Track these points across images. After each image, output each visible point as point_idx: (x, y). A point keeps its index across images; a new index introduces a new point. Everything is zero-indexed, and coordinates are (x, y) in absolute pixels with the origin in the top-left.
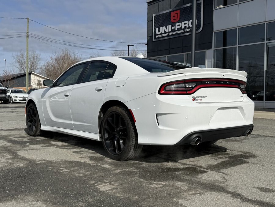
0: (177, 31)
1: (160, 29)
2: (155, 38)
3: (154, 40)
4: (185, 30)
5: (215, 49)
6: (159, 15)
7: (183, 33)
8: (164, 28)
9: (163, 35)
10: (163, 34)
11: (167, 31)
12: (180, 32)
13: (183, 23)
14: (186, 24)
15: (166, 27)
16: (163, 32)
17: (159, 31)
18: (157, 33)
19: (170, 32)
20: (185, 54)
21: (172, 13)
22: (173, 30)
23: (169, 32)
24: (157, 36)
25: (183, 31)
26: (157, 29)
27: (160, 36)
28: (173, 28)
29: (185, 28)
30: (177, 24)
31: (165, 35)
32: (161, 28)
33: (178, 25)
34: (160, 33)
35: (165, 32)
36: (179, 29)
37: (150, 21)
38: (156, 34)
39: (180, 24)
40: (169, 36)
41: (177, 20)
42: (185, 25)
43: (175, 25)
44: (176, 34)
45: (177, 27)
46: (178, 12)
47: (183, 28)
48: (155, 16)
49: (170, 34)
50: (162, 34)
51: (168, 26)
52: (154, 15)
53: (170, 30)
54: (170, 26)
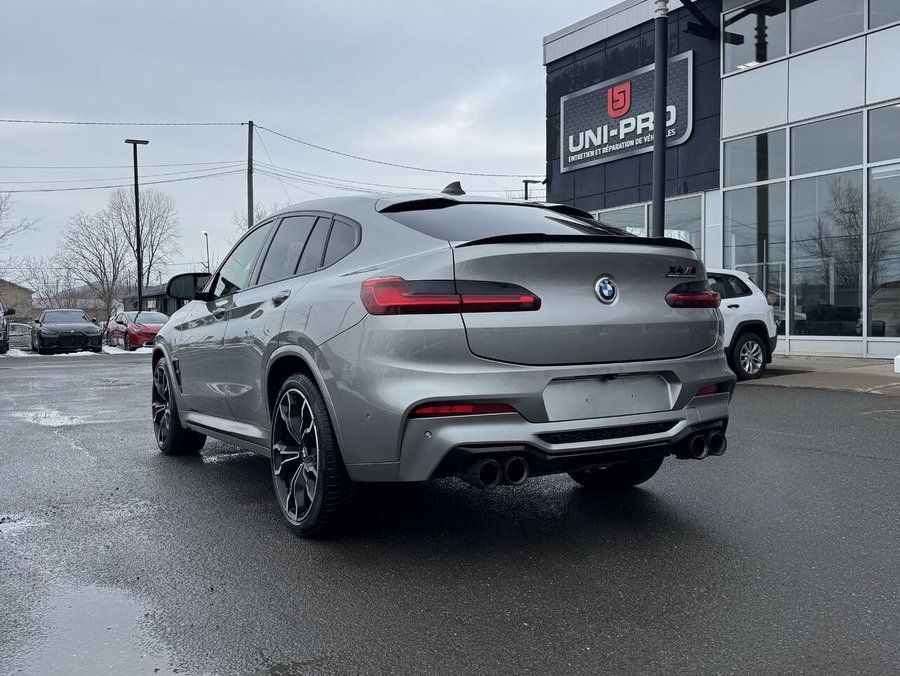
0: (623, 140)
2: (567, 164)
3: (563, 170)
4: (646, 139)
5: (727, 189)
7: (640, 146)
8: (589, 133)
9: (588, 155)
10: (588, 150)
11: (597, 142)
12: (632, 143)
13: (640, 117)
14: (647, 120)
15: (595, 133)
16: (587, 146)
17: (576, 144)
18: (572, 149)
19: (605, 145)
20: (646, 204)
21: (610, 91)
22: (613, 140)
23: (602, 145)
24: (573, 158)
26: (571, 138)
27: (580, 157)
29: (645, 131)
30: (623, 123)
31: (592, 153)
32: (581, 134)
33: (627, 126)
34: (580, 148)
35: (592, 147)
37: (552, 116)
38: (568, 153)
39: (631, 120)
40: (602, 155)
41: (624, 111)
43: (618, 125)
44: (621, 151)
46: (626, 87)
47: (639, 132)
48: (564, 103)
49: (605, 150)
51: (599, 129)
52: (563, 100)
53: (605, 141)
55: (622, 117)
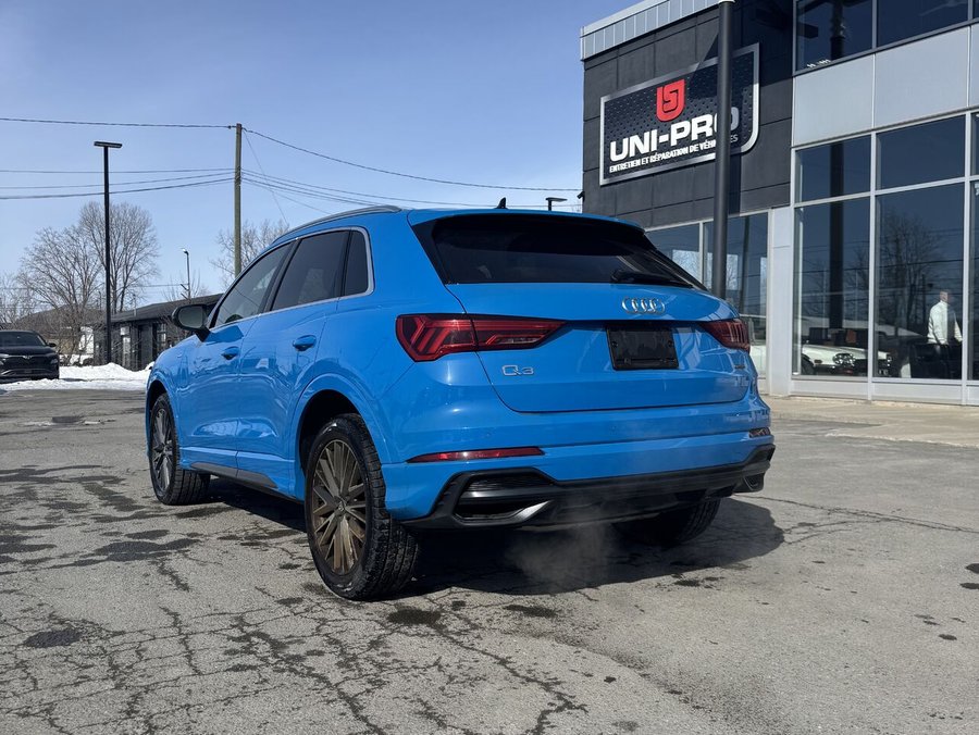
0: (675, 147)
2: (607, 174)
3: (602, 181)
4: (703, 146)
5: (799, 205)
6: (619, 99)
7: (694, 154)
8: (635, 139)
9: (632, 164)
10: (633, 158)
11: (644, 149)
12: (685, 151)
15: (642, 138)
16: (632, 154)
17: (619, 151)
18: (614, 157)
19: (653, 153)
20: (701, 223)
21: (660, 90)
22: (664, 147)
24: (614, 169)
27: (623, 166)
29: (702, 137)
31: (638, 162)
33: (680, 130)
34: (622, 156)
35: (638, 155)
37: (590, 119)
38: (608, 163)
39: (685, 124)
40: (650, 165)
41: (677, 113)
43: (670, 129)
44: (671, 160)
46: (680, 86)
48: (606, 104)
49: (653, 159)
50: (628, 159)
51: (647, 135)
52: (603, 100)
53: (654, 148)
55: (673, 121)
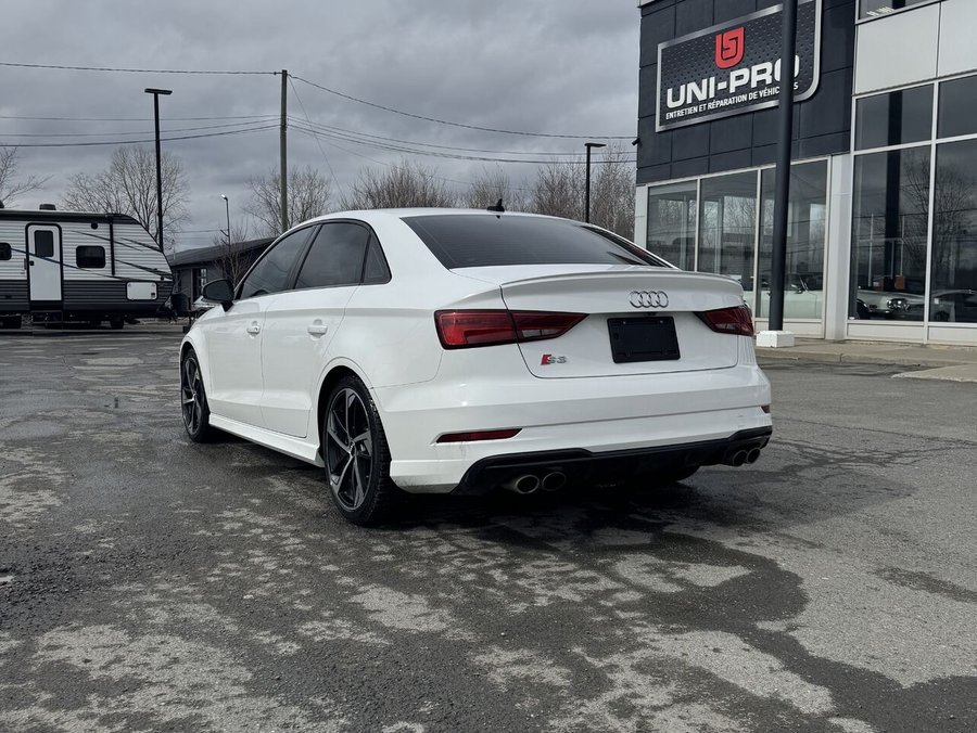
0: (734, 94)
1: (679, 90)
2: (663, 121)
3: (658, 128)
4: (763, 93)
7: (754, 102)
8: (692, 86)
9: (690, 111)
10: (690, 105)
11: (701, 96)
12: (744, 98)
13: (755, 68)
14: (764, 71)
15: (700, 86)
16: (689, 101)
17: (676, 98)
18: (671, 104)
19: (712, 100)
20: (759, 169)
21: (719, 37)
22: (722, 94)
23: (708, 100)
24: (671, 115)
25: (753, 96)
26: (670, 91)
27: (680, 113)
28: (722, 86)
29: (762, 84)
30: (733, 74)
31: (695, 109)
32: (683, 88)
33: (739, 78)
34: (680, 103)
35: (695, 102)
36: (740, 90)
38: (665, 109)
39: (744, 71)
40: (707, 112)
41: (736, 60)
42: (762, 77)
43: (729, 76)
44: (729, 107)
45: (734, 84)
46: (740, 33)
47: (754, 85)
48: (663, 50)
49: (711, 106)
50: (685, 105)
51: (705, 82)
52: (661, 47)
53: (712, 95)
54: (712, 80)
55: (733, 68)
